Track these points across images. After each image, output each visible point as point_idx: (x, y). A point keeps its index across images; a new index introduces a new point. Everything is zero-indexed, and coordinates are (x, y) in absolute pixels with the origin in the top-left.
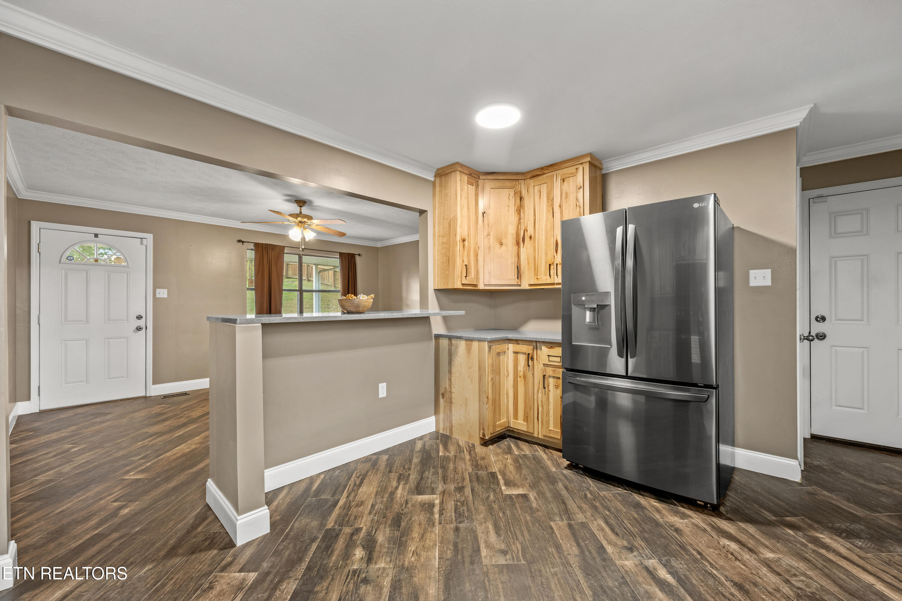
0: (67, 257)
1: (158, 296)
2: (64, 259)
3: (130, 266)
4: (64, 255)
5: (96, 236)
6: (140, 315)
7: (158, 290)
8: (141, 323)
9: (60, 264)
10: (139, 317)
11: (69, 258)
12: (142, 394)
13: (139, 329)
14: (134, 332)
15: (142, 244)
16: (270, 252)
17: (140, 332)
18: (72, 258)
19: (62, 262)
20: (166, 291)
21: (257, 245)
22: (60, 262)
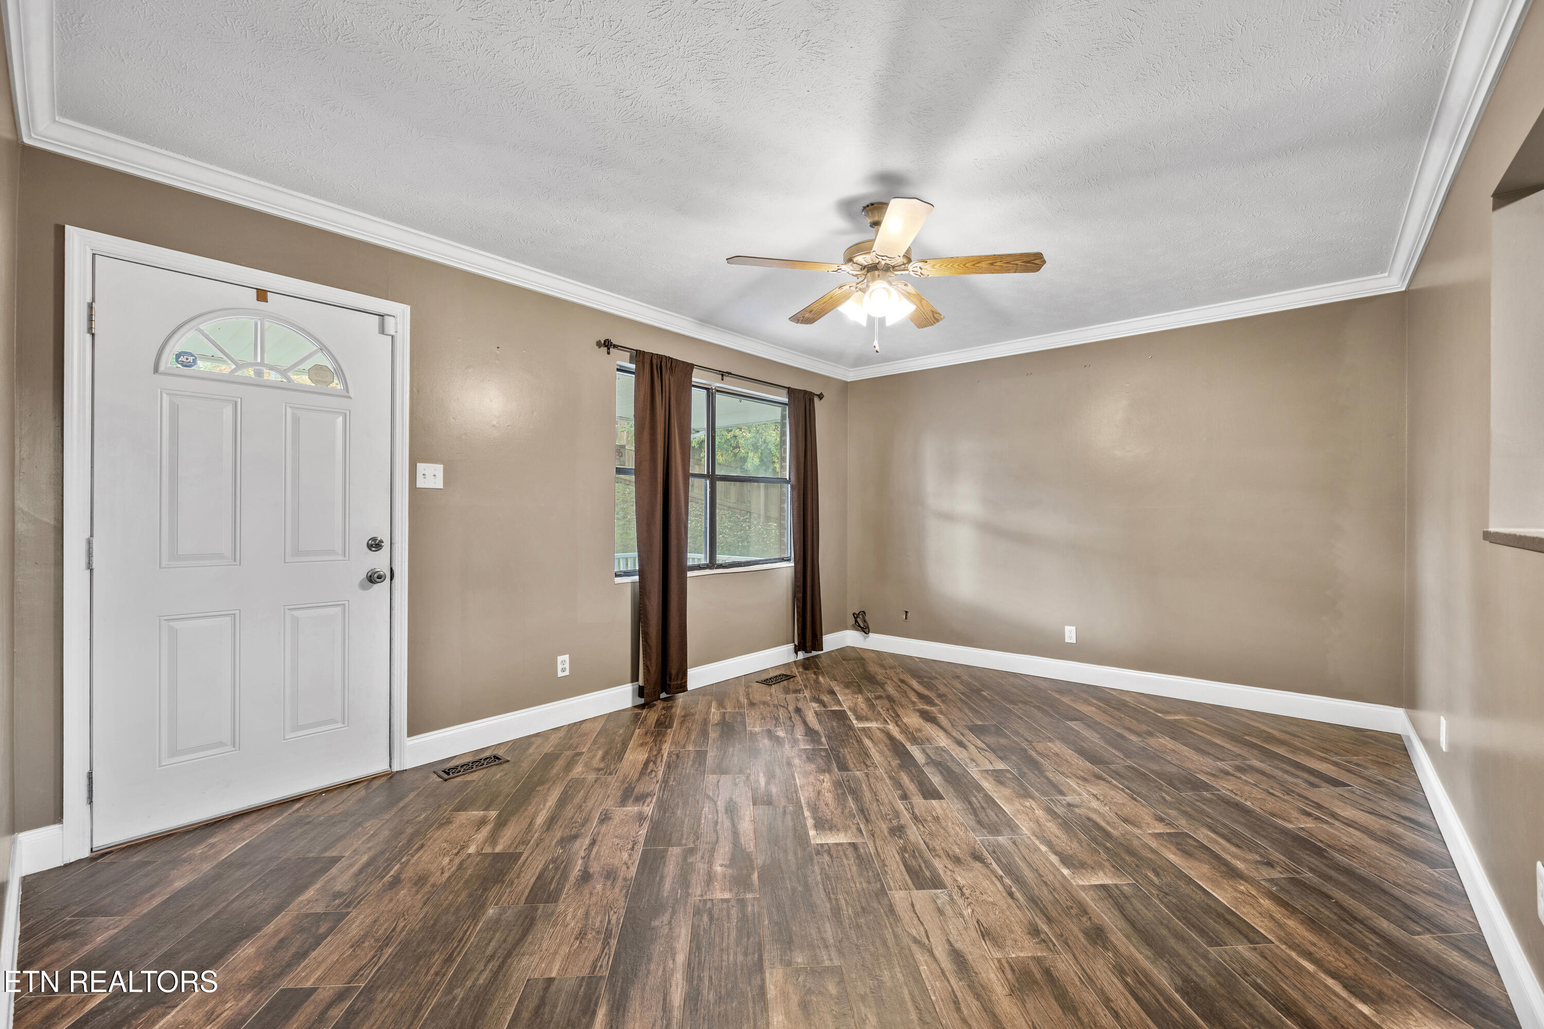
0: (178, 356)
1: (420, 483)
2: (168, 361)
3: (351, 394)
4: (168, 349)
5: (262, 295)
6: (374, 539)
7: (421, 467)
8: (379, 561)
9: (157, 376)
10: (375, 545)
11: (181, 358)
12: (381, 766)
13: (373, 578)
14: (363, 587)
15: (382, 331)
16: (667, 377)
17: (376, 586)
18: (191, 359)
19: (162, 368)
20: (439, 469)
21: (639, 356)
22: (156, 370)
